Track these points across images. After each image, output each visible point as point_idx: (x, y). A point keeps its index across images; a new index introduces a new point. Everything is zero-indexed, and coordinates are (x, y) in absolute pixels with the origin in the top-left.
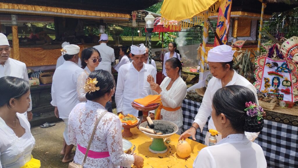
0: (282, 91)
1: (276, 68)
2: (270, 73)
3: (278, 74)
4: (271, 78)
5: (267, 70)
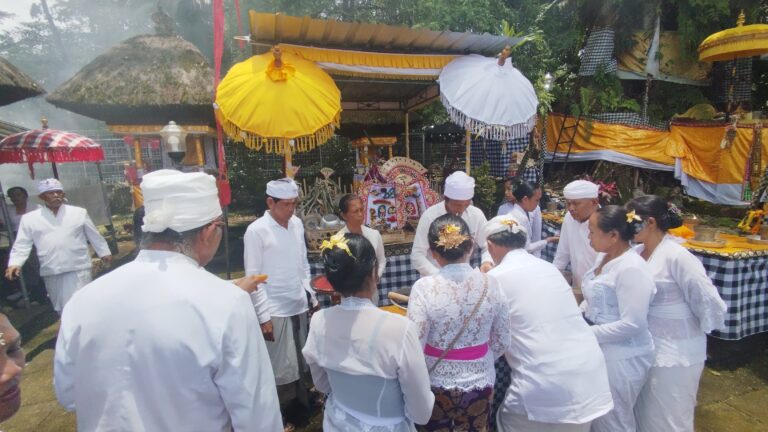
0: (389, 220)
1: (383, 195)
2: (375, 203)
3: (385, 202)
4: (376, 207)
5: (371, 199)
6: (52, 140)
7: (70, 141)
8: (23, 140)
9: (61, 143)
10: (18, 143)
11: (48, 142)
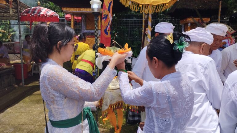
6: (41, 11)
7: (48, 12)
8: (31, 11)
9: (44, 13)
10: (29, 12)
11: (40, 12)
